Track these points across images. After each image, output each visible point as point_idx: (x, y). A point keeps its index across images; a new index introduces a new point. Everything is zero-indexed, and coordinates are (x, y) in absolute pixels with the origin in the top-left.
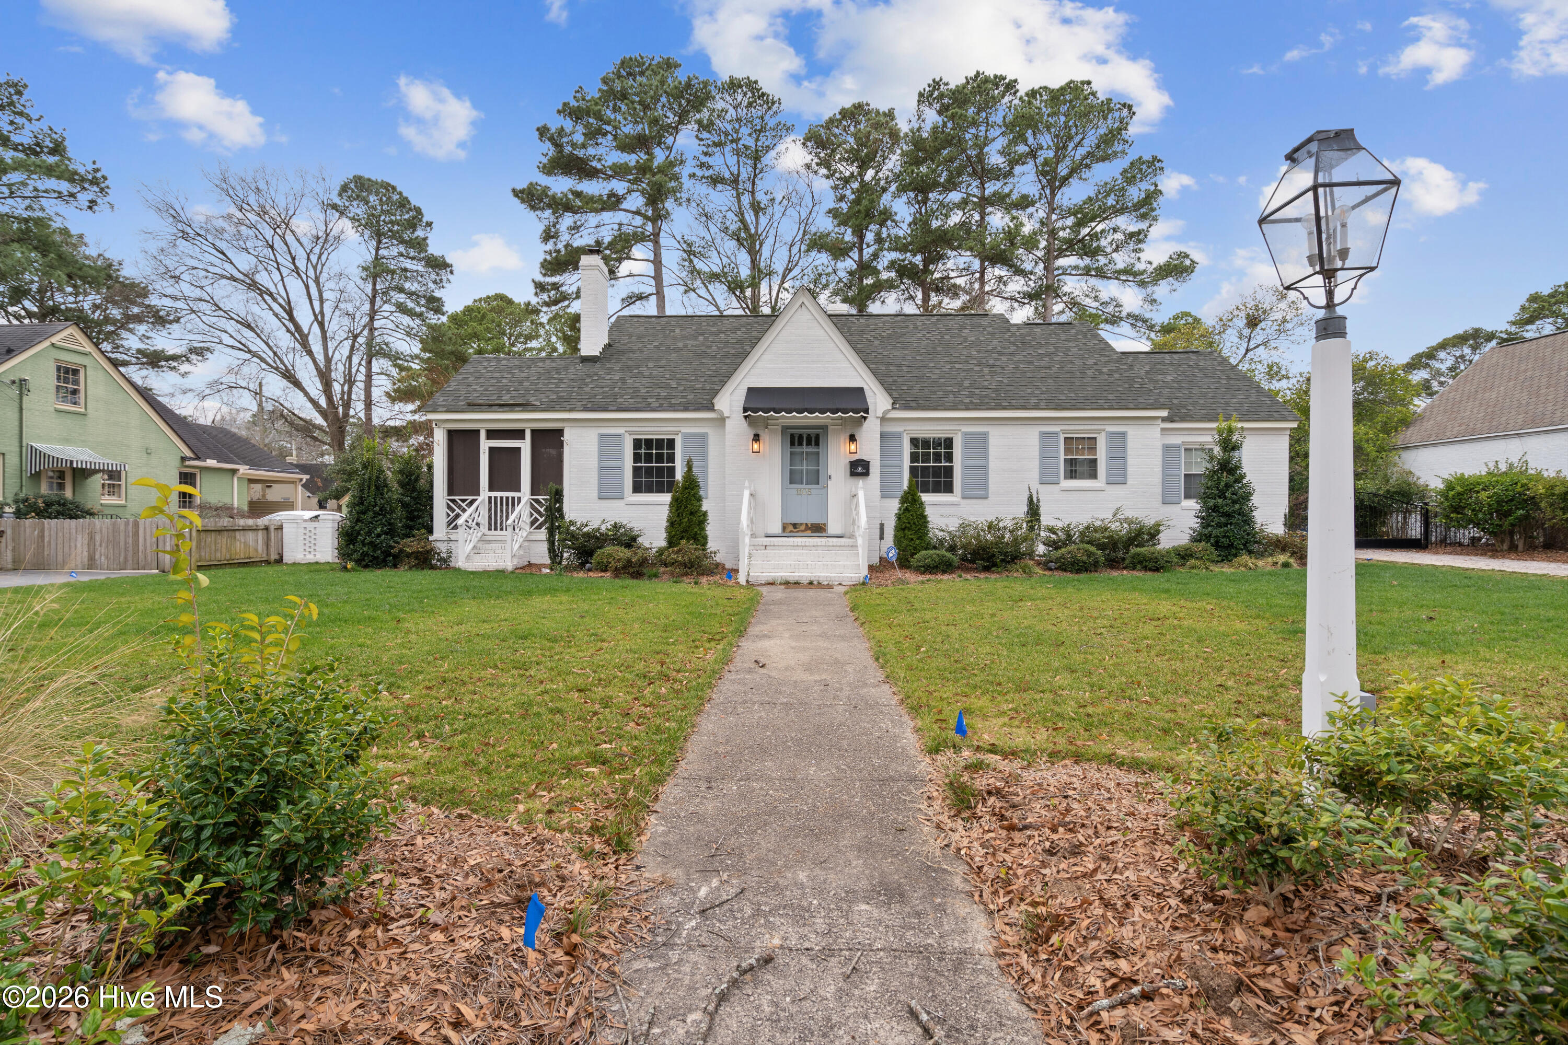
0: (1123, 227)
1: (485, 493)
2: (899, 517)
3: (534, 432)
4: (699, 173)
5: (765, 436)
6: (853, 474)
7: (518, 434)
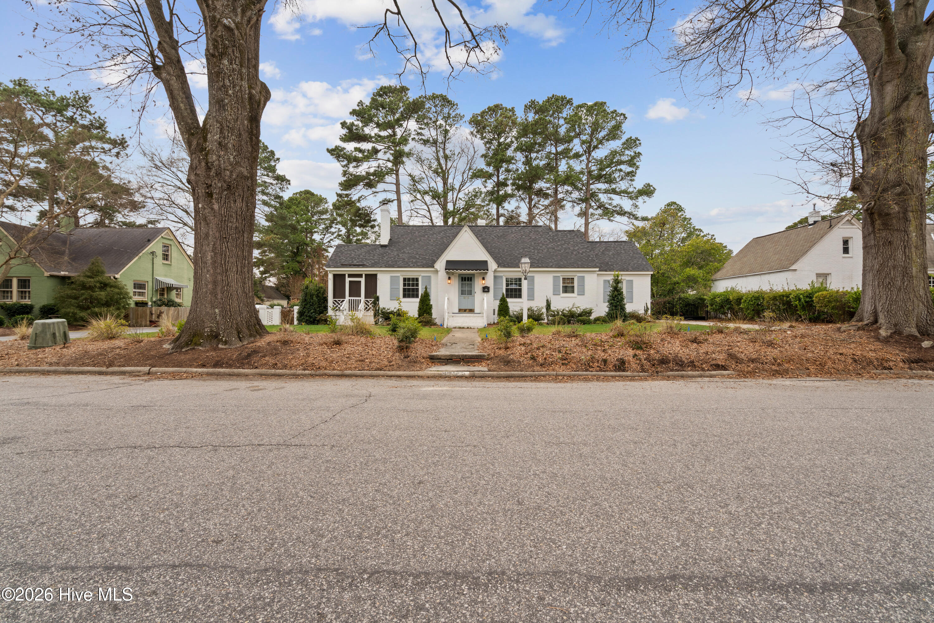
0: (624, 170)
1: (347, 298)
2: (499, 307)
3: (366, 275)
4: (417, 138)
5: (452, 277)
6: (484, 291)
7: (360, 276)
